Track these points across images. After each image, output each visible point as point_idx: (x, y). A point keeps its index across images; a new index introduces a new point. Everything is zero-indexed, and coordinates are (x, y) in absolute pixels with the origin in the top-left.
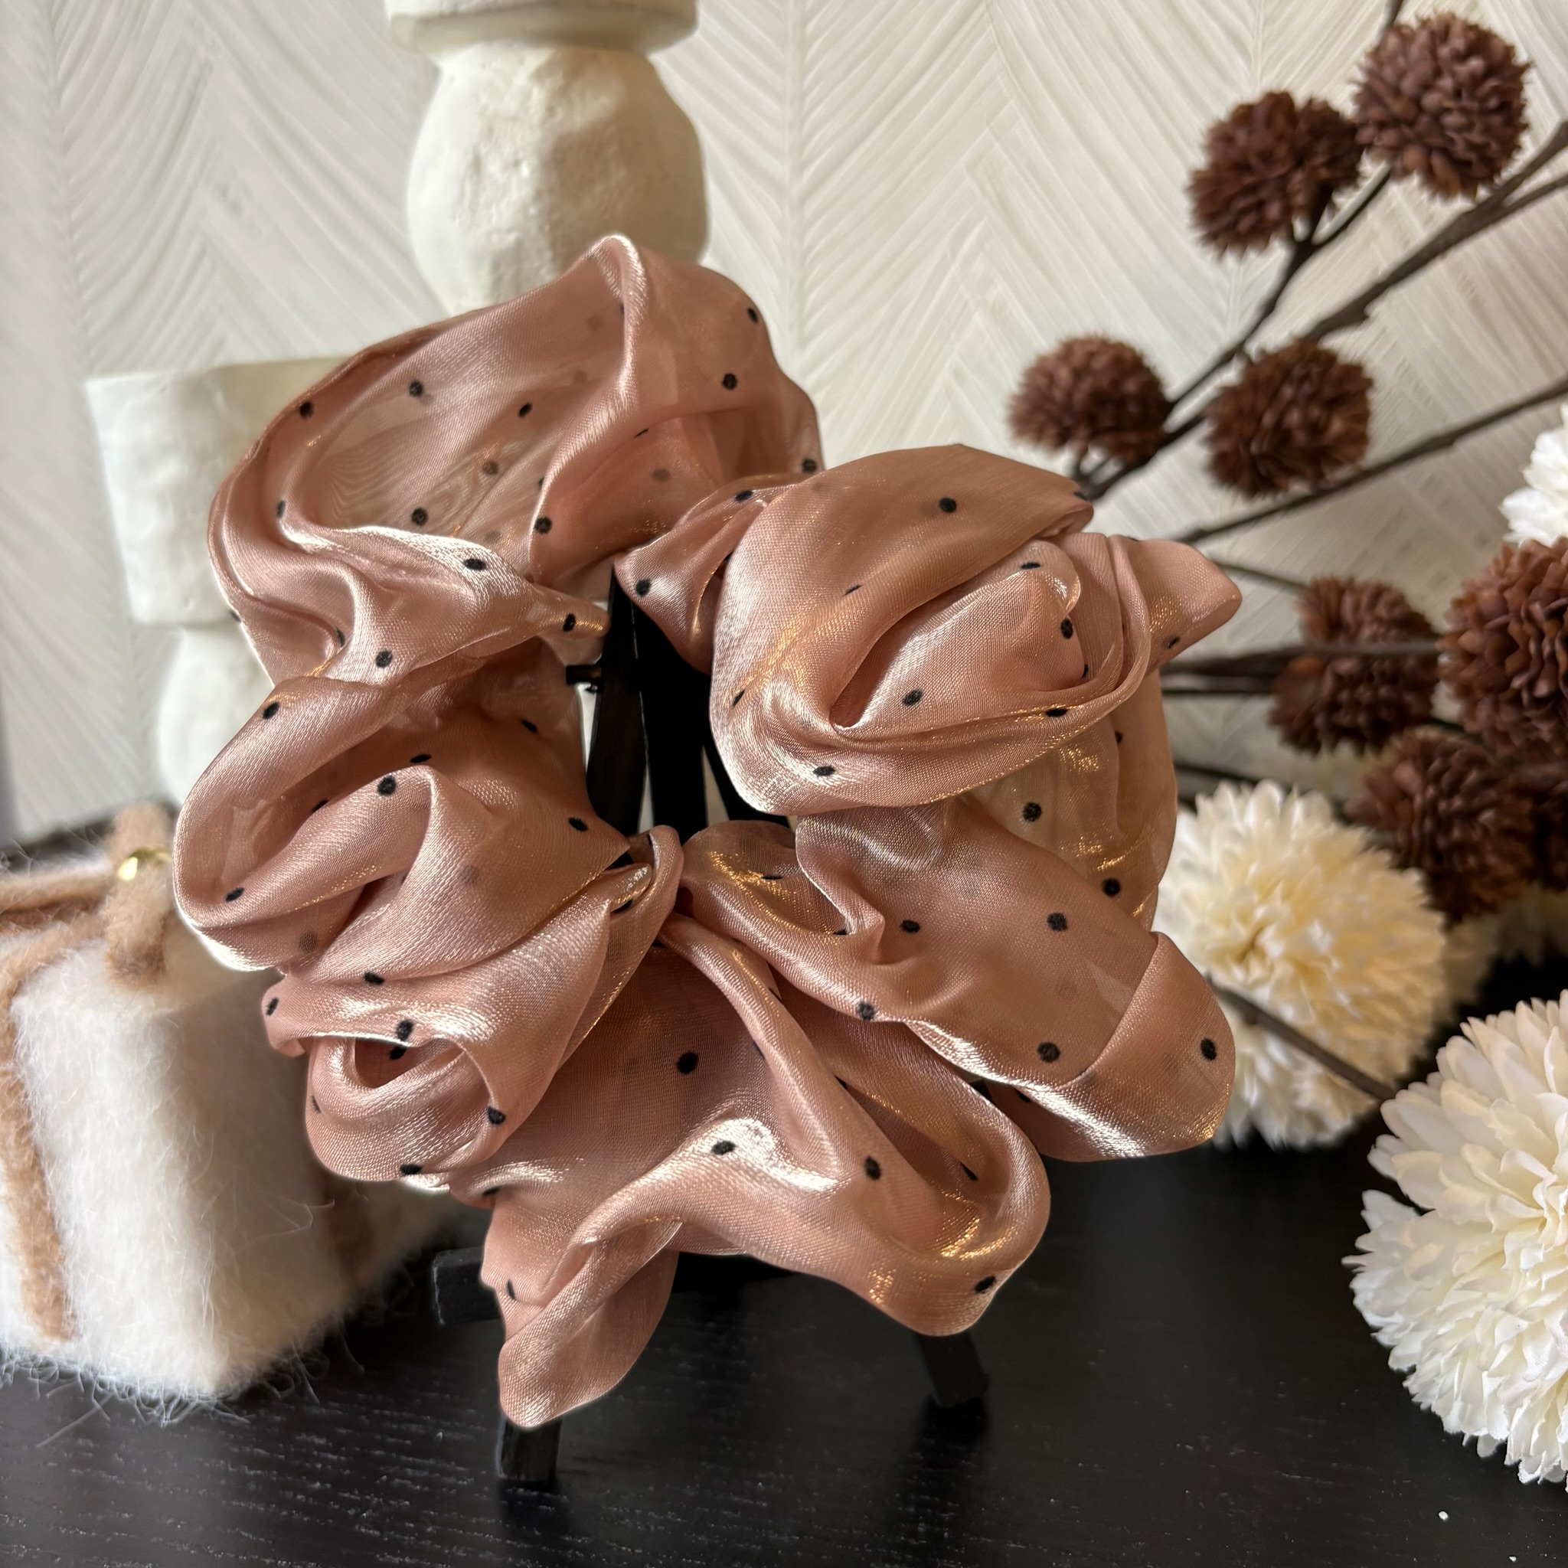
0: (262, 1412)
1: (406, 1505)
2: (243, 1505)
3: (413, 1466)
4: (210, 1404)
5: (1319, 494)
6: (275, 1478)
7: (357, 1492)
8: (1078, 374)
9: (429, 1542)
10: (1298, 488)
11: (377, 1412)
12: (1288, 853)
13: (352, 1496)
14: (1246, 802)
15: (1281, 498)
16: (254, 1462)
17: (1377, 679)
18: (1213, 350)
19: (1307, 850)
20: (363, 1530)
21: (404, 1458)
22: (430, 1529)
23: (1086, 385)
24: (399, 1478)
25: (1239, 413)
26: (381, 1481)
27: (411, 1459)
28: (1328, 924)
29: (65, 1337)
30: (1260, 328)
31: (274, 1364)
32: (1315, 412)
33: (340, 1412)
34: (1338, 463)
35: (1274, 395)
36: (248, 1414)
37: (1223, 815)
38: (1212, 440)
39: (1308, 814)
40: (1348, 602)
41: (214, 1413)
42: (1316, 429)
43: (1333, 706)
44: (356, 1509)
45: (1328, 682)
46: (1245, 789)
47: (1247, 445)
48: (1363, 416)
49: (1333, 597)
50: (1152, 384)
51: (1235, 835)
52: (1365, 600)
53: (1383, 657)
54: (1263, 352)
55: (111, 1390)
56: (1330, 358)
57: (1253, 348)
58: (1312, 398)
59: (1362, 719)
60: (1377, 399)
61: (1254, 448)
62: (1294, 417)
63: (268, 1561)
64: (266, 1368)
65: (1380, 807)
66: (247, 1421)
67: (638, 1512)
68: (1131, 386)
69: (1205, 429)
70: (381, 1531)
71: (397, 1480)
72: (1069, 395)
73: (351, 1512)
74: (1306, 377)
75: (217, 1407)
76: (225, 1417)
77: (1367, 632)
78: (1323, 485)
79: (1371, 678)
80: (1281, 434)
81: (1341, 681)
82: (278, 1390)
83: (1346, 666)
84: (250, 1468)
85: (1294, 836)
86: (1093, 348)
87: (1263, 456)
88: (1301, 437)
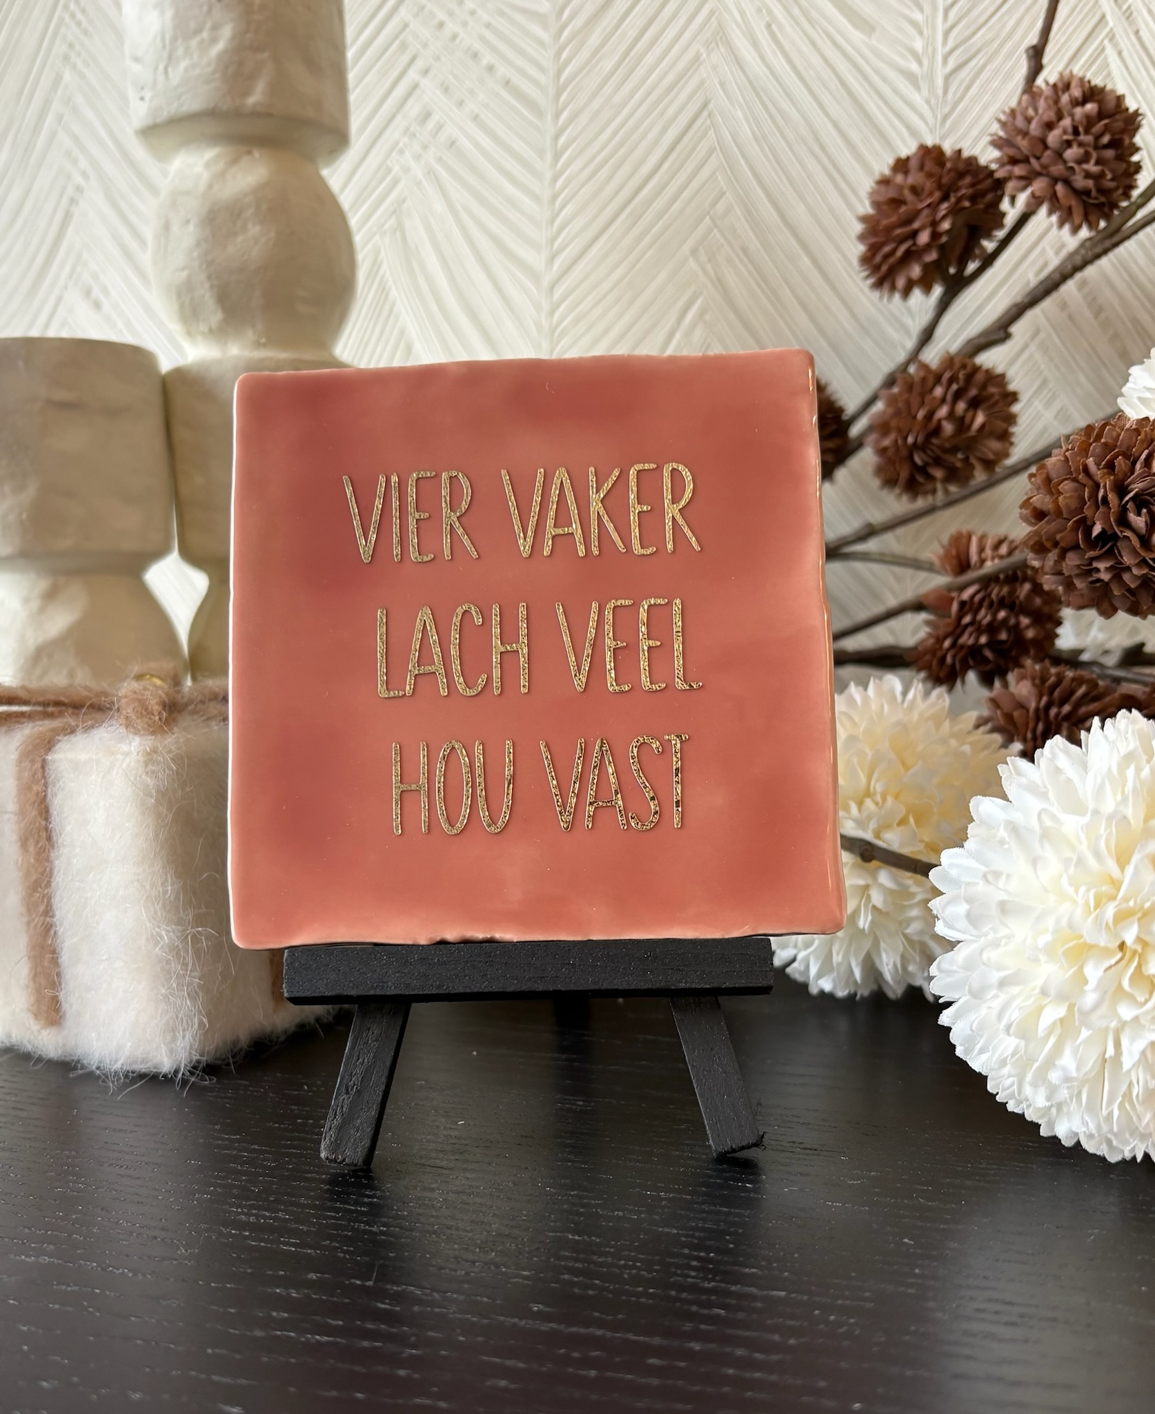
17: (995, 603)
25: (897, 413)
30: (920, 353)
32: (962, 408)
35: (927, 397)
40: (975, 544)
42: (962, 424)
43: (959, 629)
45: (955, 611)
47: (905, 438)
48: (1008, 420)
52: (989, 545)
54: (922, 371)
57: (913, 368)
58: (958, 395)
61: (910, 440)
74: (954, 380)
79: (990, 603)
80: (932, 427)
81: (965, 607)
83: (969, 593)
87: (917, 447)
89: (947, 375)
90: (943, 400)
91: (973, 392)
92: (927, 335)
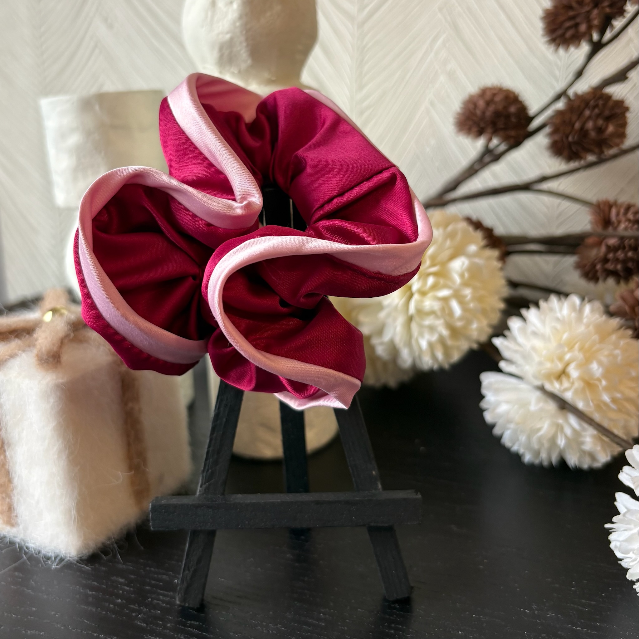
0: (97, 565)
1: (159, 613)
2: (86, 607)
3: (163, 595)
4: (74, 560)
5: (601, 161)
6: (101, 596)
7: (137, 605)
8: (488, 103)
9: (168, 631)
10: (591, 158)
11: (148, 568)
12: (582, 329)
13: (135, 607)
14: (563, 304)
15: (583, 162)
16: (92, 588)
17: (627, 249)
18: (551, 94)
19: (591, 328)
20: (139, 623)
21: (159, 591)
22: (169, 625)
23: (491, 109)
24: (156, 600)
25: (564, 123)
26: (148, 601)
27: (162, 591)
28: (600, 363)
29: (12, 525)
30: (575, 83)
31: (103, 544)
32: (600, 122)
33: (131, 568)
34: (611, 147)
35: (581, 114)
36: (91, 565)
37: (552, 310)
38: (551, 134)
39: (592, 311)
40: (614, 211)
41: (75, 565)
42: (600, 130)
43: (605, 260)
44: (136, 613)
45: (603, 249)
46: (563, 298)
47: (567, 137)
48: (624, 125)
49: (607, 209)
50: (523, 109)
51: (558, 319)
52: (622, 211)
53: (630, 238)
54: (576, 95)
55: (31, 551)
56: (608, 97)
57: (571, 92)
58: (598, 116)
59: (619, 267)
60: (630, 116)
61: (570, 139)
62: (590, 125)
63: (95, 635)
64: (100, 545)
65: (627, 308)
66: (90, 569)
67: (264, 623)
68: (513, 109)
69: (547, 130)
70: (147, 624)
71: (155, 601)
72: (484, 113)
73: (134, 614)
74: (596, 106)
75: (77, 562)
76: (80, 566)
77: (622, 226)
78: (603, 157)
79: (624, 248)
80: (583, 132)
81: (610, 249)
82: (104, 555)
83: (612, 241)
84: (91, 591)
85: (585, 320)
86: (495, 92)
87: (575, 143)
88: (593, 134)
89: (592, 103)
90: (589, 118)
91: (607, 113)
92: (579, 74)
